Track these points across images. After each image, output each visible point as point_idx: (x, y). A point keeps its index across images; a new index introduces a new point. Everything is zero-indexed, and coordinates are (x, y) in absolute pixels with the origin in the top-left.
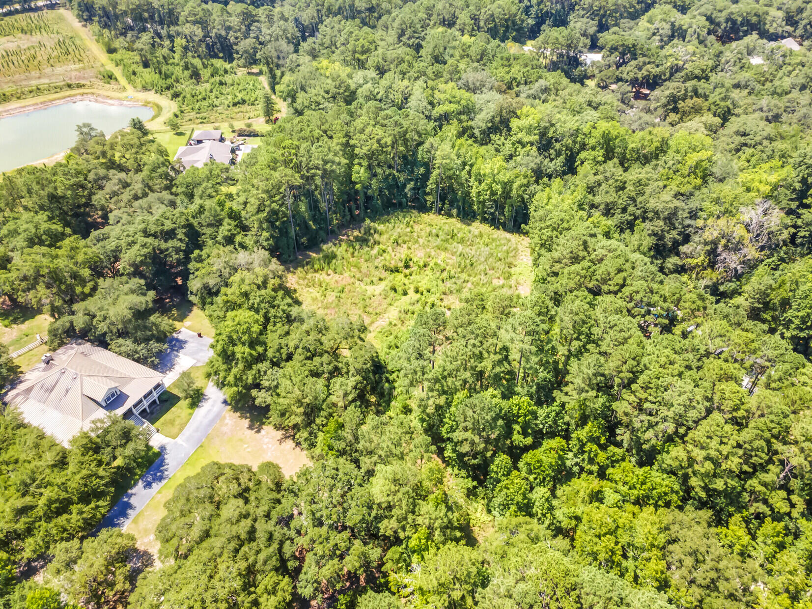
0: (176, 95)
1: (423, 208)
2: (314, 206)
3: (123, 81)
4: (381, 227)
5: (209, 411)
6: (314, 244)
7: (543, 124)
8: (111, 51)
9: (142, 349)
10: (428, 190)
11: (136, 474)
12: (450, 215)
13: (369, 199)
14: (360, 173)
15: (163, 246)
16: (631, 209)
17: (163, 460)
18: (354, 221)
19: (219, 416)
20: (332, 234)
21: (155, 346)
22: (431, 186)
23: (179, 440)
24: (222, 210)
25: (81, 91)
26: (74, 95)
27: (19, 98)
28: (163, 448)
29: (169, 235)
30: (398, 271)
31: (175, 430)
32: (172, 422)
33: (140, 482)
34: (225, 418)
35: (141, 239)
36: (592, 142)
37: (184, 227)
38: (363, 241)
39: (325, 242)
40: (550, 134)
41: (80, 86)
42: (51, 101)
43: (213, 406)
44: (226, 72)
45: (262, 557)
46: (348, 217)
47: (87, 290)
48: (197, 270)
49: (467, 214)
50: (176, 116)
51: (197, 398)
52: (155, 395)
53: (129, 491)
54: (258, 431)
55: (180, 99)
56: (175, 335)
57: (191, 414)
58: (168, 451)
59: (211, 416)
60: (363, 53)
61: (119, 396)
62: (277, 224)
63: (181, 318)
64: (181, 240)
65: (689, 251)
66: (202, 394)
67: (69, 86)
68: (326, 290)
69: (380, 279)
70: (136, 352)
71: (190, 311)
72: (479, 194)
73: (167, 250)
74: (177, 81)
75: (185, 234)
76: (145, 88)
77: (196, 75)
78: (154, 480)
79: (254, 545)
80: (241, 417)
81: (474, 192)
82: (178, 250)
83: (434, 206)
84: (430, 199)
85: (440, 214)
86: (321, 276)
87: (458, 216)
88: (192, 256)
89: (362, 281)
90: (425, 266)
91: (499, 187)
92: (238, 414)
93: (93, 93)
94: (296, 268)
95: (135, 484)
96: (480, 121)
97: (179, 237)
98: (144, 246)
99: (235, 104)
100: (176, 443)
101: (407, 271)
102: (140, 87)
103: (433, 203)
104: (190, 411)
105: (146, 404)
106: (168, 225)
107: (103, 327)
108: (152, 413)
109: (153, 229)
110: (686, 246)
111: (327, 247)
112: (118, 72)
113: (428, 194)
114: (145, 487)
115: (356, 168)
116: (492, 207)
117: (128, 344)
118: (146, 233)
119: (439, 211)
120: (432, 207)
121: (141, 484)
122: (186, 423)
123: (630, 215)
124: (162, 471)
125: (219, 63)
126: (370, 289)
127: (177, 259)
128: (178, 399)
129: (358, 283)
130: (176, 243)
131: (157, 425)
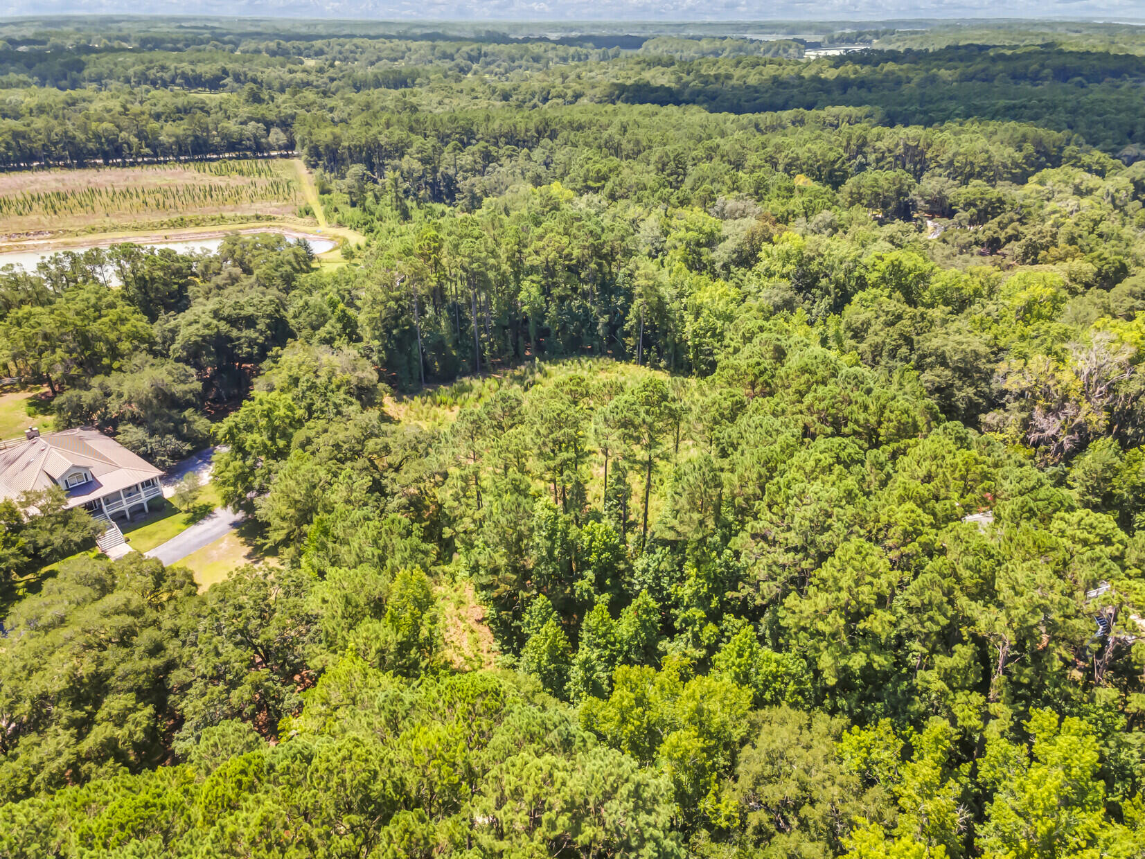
0: (370, 231)
1: (622, 355)
3: (319, 217)
4: (549, 368)
5: (205, 531)
6: (449, 376)
7: (806, 253)
8: (324, 191)
9: (154, 442)
10: (627, 327)
12: (657, 368)
13: (546, 332)
15: (235, 333)
18: (518, 359)
19: (216, 539)
20: (482, 370)
21: (172, 442)
22: (631, 322)
25: (268, 223)
26: (259, 228)
29: (250, 322)
31: (149, 544)
32: (150, 535)
34: (222, 541)
35: (206, 318)
37: (270, 316)
40: (815, 267)
41: (269, 219)
43: (215, 526)
45: (123, 668)
47: (115, 364)
48: (269, 370)
49: (680, 366)
51: (201, 514)
52: (143, 497)
54: (256, 562)
55: (373, 234)
56: (218, 447)
57: (181, 531)
59: (204, 537)
61: (89, 483)
62: (395, 332)
64: (262, 333)
65: (994, 422)
66: (211, 512)
67: (258, 217)
70: (145, 444)
72: (695, 334)
73: (239, 339)
75: (268, 326)
76: (340, 224)
80: (243, 543)
81: (689, 328)
82: (252, 342)
83: (636, 352)
84: (630, 341)
85: (643, 364)
86: (442, 411)
87: (666, 368)
88: (269, 354)
92: (243, 539)
93: (281, 226)
97: (258, 327)
98: (207, 326)
102: (335, 222)
103: (634, 348)
104: (183, 526)
105: (125, 505)
106: (249, 311)
107: (114, 407)
108: (130, 519)
109: (227, 312)
110: (991, 414)
111: (465, 380)
112: (319, 211)
113: (628, 334)
117: (136, 434)
118: (216, 315)
119: (643, 361)
120: (632, 355)
122: (168, 539)
127: (247, 353)
128: (175, 511)
130: (251, 333)
131: (130, 535)
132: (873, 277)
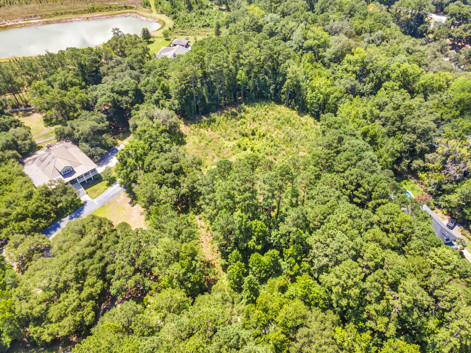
0: (175, 18)
1: (279, 102)
2: (211, 89)
3: (153, 8)
4: (247, 108)
5: (115, 190)
6: (207, 112)
9: (92, 150)
10: (282, 91)
11: (68, 212)
13: (246, 91)
14: (241, 75)
15: (120, 98)
17: (83, 208)
18: (235, 103)
19: (118, 194)
20: (218, 108)
21: (99, 150)
22: (284, 89)
23: (95, 201)
24: (159, 85)
25: (130, 10)
26: (127, 13)
27: (100, 11)
28: (85, 202)
29: (126, 93)
30: (246, 136)
31: (95, 195)
32: (95, 191)
33: (69, 216)
34: (121, 195)
35: (108, 93)
37: (133, 90)
38: (234, 115)
39: (213, 112)
41: (131, 8)
42: (115, 14)
43: (118, 187)
44: (207, 7)
45: (92, 267)
46: (233, 100)
47: (75, 115)
49: (303, 110)
50: (170, 29)
51: (112, 181)
52: (91, 175)
53: (62, 219)
54: (133, 206)
55: (176, 20)
56: (116, 147)
57: (106, 189)
58: (87, 205)
59: (114, 193)
61: (71, 171)
62: (184, 97)
63: (122, 139)
64: (130, 97)
65: (431, 158)
66: (115, 181)
67: (126, 7)
68: (203, 139)
69: (235, 139)
72: (311, 98)
73: (122, 101)
74: (179, 10)
75: (133, 94)
76: (162, 12)
77: (190, 8)
78: (75, 217)
80: (128, 196)
81: (309, 95)
82: (127, 102)
83: (286, 101)
84: (283, 96)
85: (288, 106)
86: (202, 130)
87: (298, 110)
89: (224, 137)
90: (264, 136)
91: (321, 96)
92: (128, 194)
93: (136, 13)
94: (191, 124)
95: (66, 216)
96: (328, 53)
97: (129, 95)
98: (109, 97)
99: (203, 26)
100: (93, 202)
101: (252, 137)
102: (159, 11)
103: (285, 99)
104: (106, 187)
105: (85, 179)
106: (125, 88)
107: (77, 135)
108: (88, 184)
109: (116, 89)
110: (430, 154)
111: (213, 115)
112: (152, 2)
113: (283, 94)
114: (69, 219)
116: (317, 108)
117: (86, 146)
118: (112, 91)
120: (284, 102)
121: (68, 217)
122: (102, 193)
124: (80, 214)
126: (227, 143)
127: (126, 107)
128: (103, 180)
129: (222, 138)
130: (127, 98)
132: (393, 76)
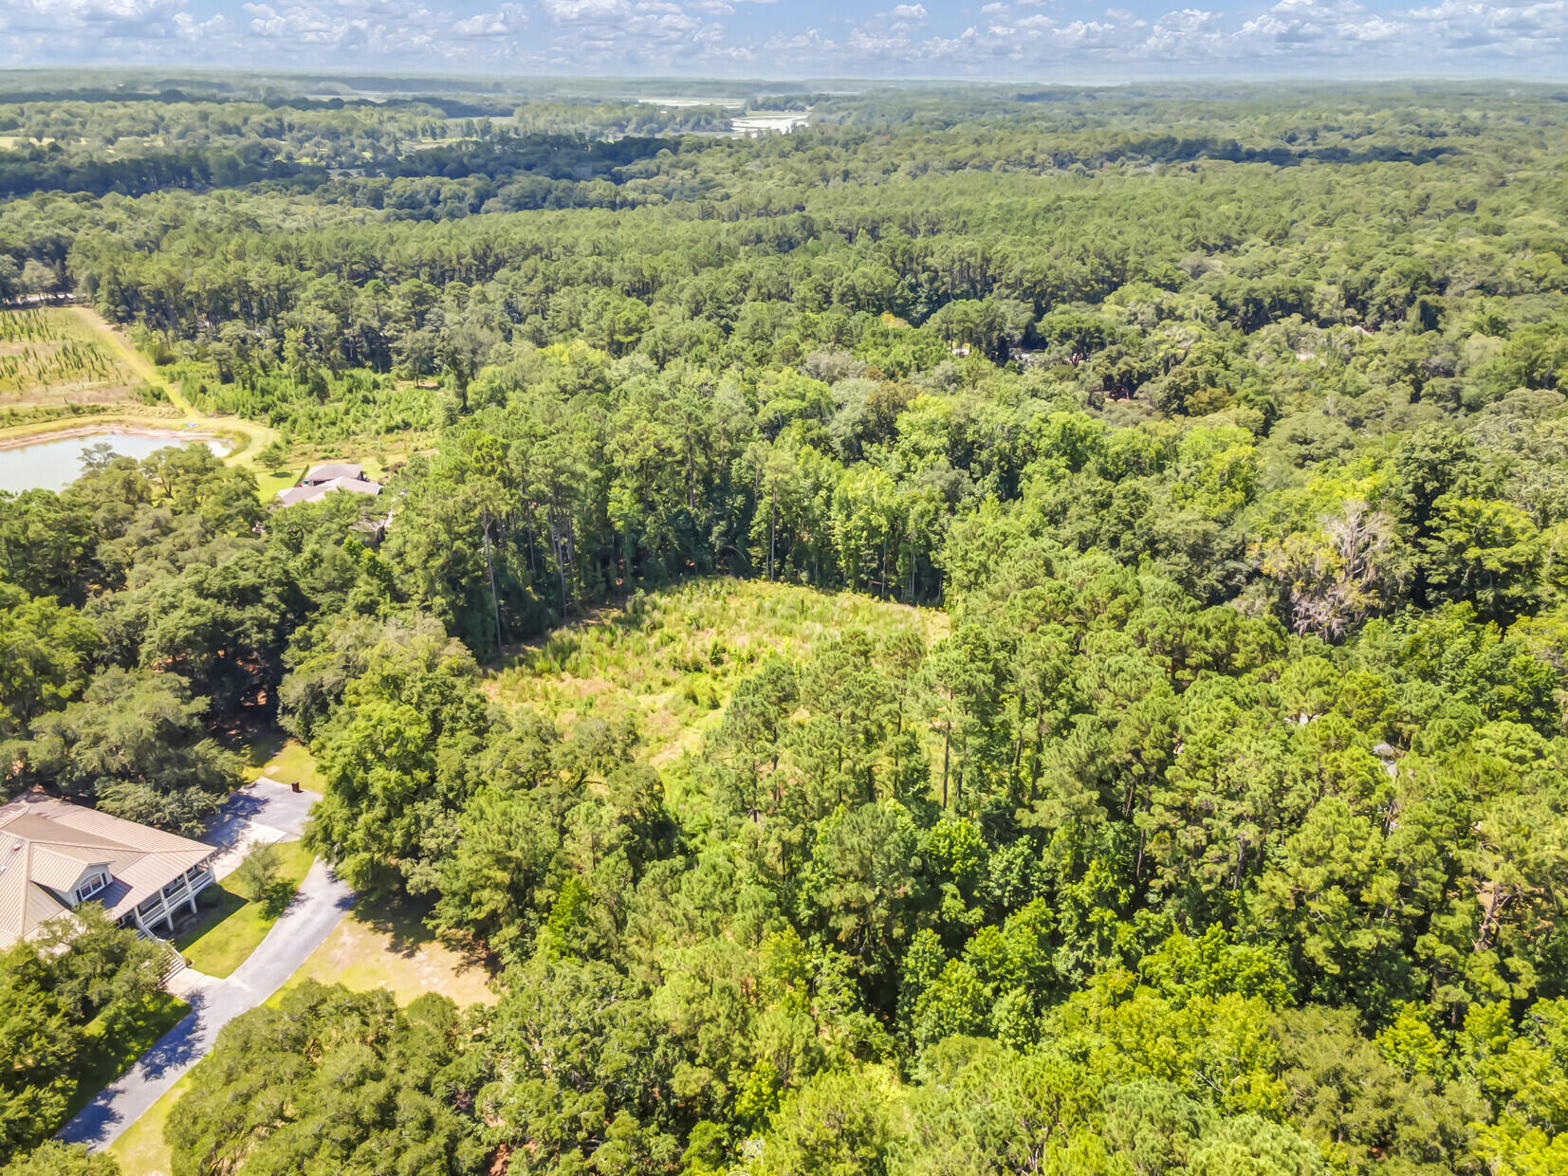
0: (280, 419)
1: (746, 571)
2: (533, 557)
3: (180, 402)
4: (663, 601)
5: (307, 921)
6: (535, 630)
7: (955, 420)
8: (162, 360)
9: (170, 804)
10: (752, 534)
11: (128, 1052)
12: (798, 583)
13: (640, 555)
14: (622, 500)
15: (234, 614)
16: (1126, 537)
17: (194, 1021)
18: (614, 596)
19: (327, 930)
20: (572, 615)
21: (199, 798)
22: (758, 526)
23: (234, 980)
24: (357, 562)
25: (97, 418)
26: (82, 426)
28: (196, 998)
29: (247, 596)
30: (698, 669)
31: (229, 960)
32: (222, 947)
33: (138, 1066)
34: (340, 933)
35: (190, 599)
36: (1044, 444)
37: (279, 583)
38: (633, 622)
39: (557, 625)
40: (969, 437)
41: (95, 411)
42: (36, 434)
43: (314, 912)
44: (376, 386)
46: (602, 587)
47: (65, 691)
48: (301, 662)
49: (828, 579)
50: (278, 448)
51: (280, 899)
52: (190, 892)
53: (111, 1086)
54: (411, 955)
55: (288, 424)
56: (243, 790)
57: (265, 930)
58: (206, 1003)
59: (310, 931)
60: (629, 332)
61: (109, 887)
62: (463, 581)
63: (260, 761)
64: (271, 607)
66: (294, 893)
67: (76, 410)
68: (557, 704)
69: (666, 684)
70: (157, 808)
71: (280, 748)
72: (847, 536)
73: (241, 623)
74: (284, 399)
75: (280, 596)
76: (221, 411)
77: (320, 391)
78: (169, 1061)
79: (391, 1136)
80: (376, 929)
81: (838, 531)
82: (262, 625)
83: (765, 565)
84: (756, 551)
85: (776, 580)
86: (551, 683)
87: (810, 581)
88: (291, 638)
89: (628, 687)
90: (751, 659)
91: (883, 521)
92: (369, 924)
93: (120, 422)
94: (500, 670)
95: (126, 1071)
96: (841, 426)
97: (267, 600)
98: (194, 611)
99: (390, 430)
100: (227, 986)
101: (719, 670)
102: (212, 410)
103: (763, 559)
104: (264, 924)
105: (167, 908)
106: (247, 579)
107: (88, 759)
108: (178, 931)
109: (215, 584)
111: (562, 635)
112: (173, 391)
113: (751, 544)
114: (147, 1076)
115: (615, 491)
116: (872, 560)
117: (141, 793)
118: (200, 590)
119: (776, 576)
120: (760, 569)
121: (138, 1070)
122: (253, 948)
123: (1127, 549)
124: (190, 1044)
125: (365, 374)
126: (645, 701)
127: (259, 641)
128: (239, 902)
129: (621, 691)
130: (260, 611)
131: (190, 951)
